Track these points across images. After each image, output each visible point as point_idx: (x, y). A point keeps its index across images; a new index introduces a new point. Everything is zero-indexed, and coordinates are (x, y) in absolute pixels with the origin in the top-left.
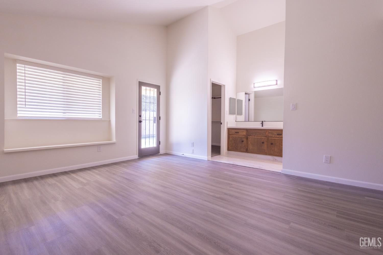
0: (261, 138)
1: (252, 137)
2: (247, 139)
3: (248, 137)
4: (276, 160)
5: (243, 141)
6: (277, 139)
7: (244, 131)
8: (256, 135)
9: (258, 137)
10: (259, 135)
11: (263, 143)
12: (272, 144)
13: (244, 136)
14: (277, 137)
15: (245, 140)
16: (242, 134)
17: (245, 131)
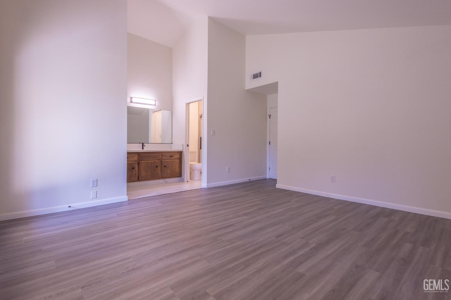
0: (154, 162)
1: (145, 161)
2: (139, 164)
3: (141, 162)
4: (167, 182)
5: (133, 168)
6: (170, 161)
7: (135, 156)
8: (149, 159)
9: (152, 161)
10: (152, 159)
11: (157, 167)
12: (165, 167)
13: (134, 162)
14: (169, 159)
15: (137, 166)
16: (133, 159)
17: (137, 156)
